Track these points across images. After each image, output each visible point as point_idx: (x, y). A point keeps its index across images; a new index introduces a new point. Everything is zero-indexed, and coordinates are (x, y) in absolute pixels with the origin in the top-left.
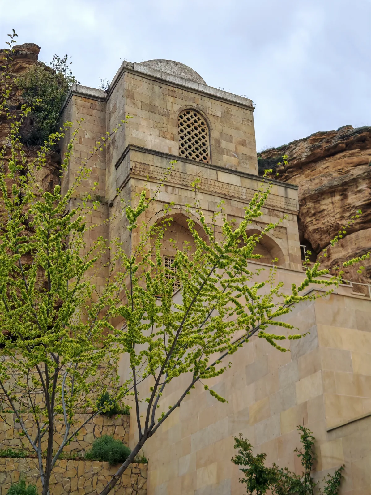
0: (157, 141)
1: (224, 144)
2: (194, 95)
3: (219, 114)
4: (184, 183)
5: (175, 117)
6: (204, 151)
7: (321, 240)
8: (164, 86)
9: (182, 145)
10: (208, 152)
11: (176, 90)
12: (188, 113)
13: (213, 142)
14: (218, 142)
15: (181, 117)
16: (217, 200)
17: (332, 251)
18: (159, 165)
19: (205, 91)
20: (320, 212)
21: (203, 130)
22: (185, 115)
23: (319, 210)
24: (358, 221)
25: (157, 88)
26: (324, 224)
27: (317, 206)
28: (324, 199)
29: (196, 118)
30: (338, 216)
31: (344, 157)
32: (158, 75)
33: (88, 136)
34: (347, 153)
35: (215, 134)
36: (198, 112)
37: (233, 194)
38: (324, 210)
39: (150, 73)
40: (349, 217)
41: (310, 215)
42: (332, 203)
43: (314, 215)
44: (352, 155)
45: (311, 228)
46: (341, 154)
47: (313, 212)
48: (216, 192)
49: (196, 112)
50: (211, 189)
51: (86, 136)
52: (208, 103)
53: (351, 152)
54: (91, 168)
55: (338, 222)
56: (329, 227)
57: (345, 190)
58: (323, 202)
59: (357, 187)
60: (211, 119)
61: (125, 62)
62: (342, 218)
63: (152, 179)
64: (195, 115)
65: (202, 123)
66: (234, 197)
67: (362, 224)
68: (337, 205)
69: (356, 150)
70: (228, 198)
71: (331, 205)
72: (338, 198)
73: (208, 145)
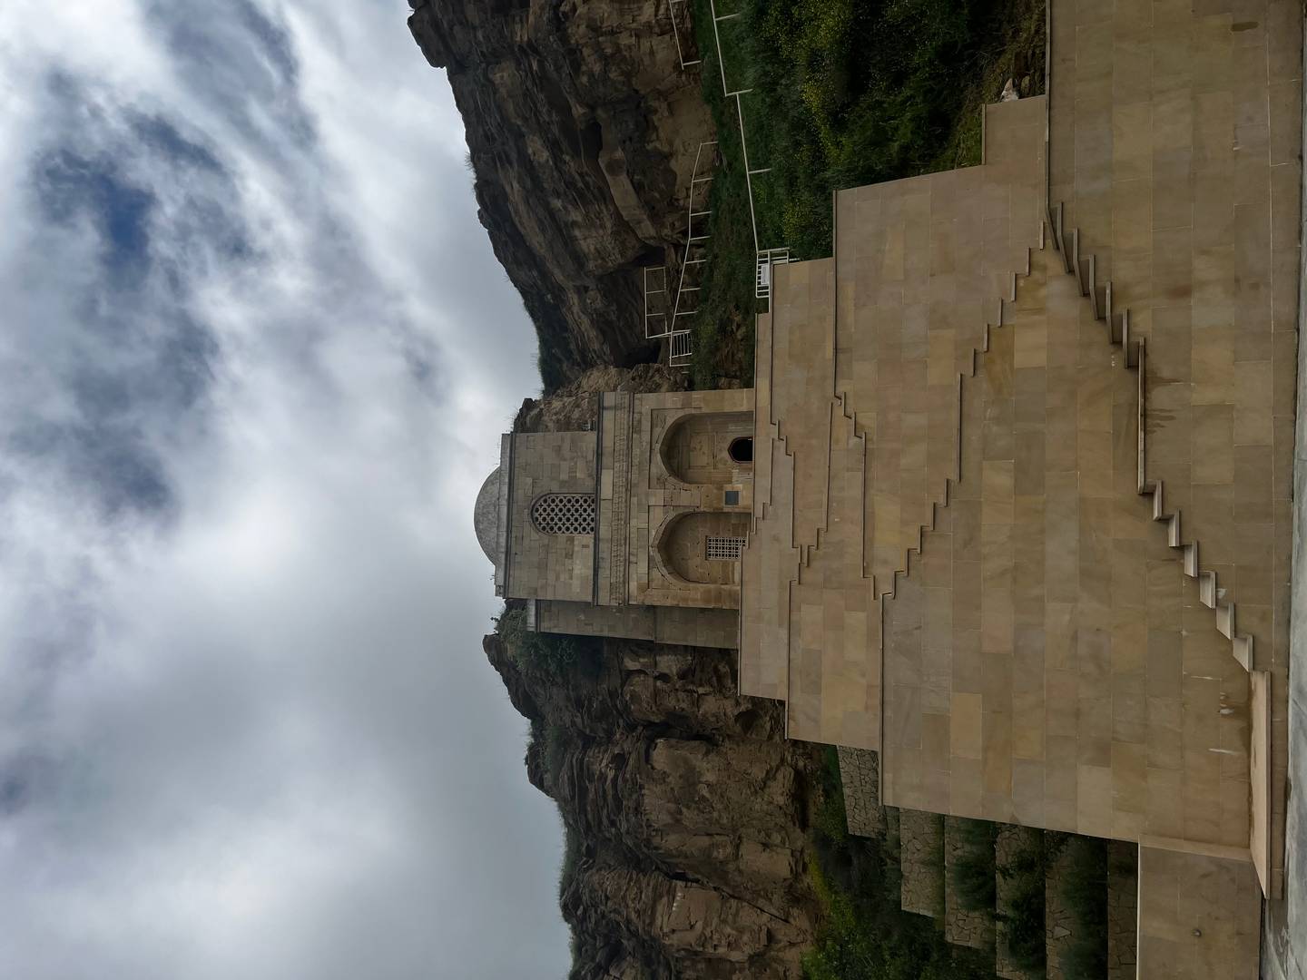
0: (578, 562)
1: (564, 476)
2: (515, 511)
3: (529, 481)
4: (623, 542)
5: (546, 539)
6: (577, 501)
7: (634, 247)
8: (513, 551)
9: (576, 529)
10: (578, 497)
11: (513, 535)
12: (537, 519)
13: (565, 490)
14: (563, 483)
15: (544, 528)
16: (634, 500)
17: (647, 236)
18: (608, 572)
19: (506, 497)
20: (599, 253)
21: (553, 501)
22: (540, 524)
23: (597, 254)
24: (603, 207)
25: (518, 558)
26: (613, 248)
27: (591, 256)
28: (581, 250)
29: (541, 510)
30: (601, 232)
31: (522, 224)
32: (503, 556)
33: (582, 617)
34: (516, 220)
35: (555, 488)
36: (534, 505)
37: (624, 480)
38: (596, 249)
39: (503, 567)
40: (601, 219)
41: (605, 263)
42: (585, 239)
43: (603, 259)
44: (517, 212)
45: (621, 261)
46: (519, 225)
47: (600, 261)
48: (626, 501)
49: (534, 509)
50: (624, 509)
51: (583, 618)
52: (520, 494)
53: (513, 215)
54: (617, 614)
55: (609, 232)
56: (617, 242)
57: (566, 224)
58: (586, 251)
59: (560, 210)
60: (537, 491)
61: (496, 595)
62: (603, 226)
63: (626, 581)
64: (537, 510)
65: (545, 501)
66: (627, 479)
67: (608, 202)
68: (587, 233)
69: (510, 208)
70: (629, 487)
71: (588, 240)
72: (577, 233)
73: (569, 496)
